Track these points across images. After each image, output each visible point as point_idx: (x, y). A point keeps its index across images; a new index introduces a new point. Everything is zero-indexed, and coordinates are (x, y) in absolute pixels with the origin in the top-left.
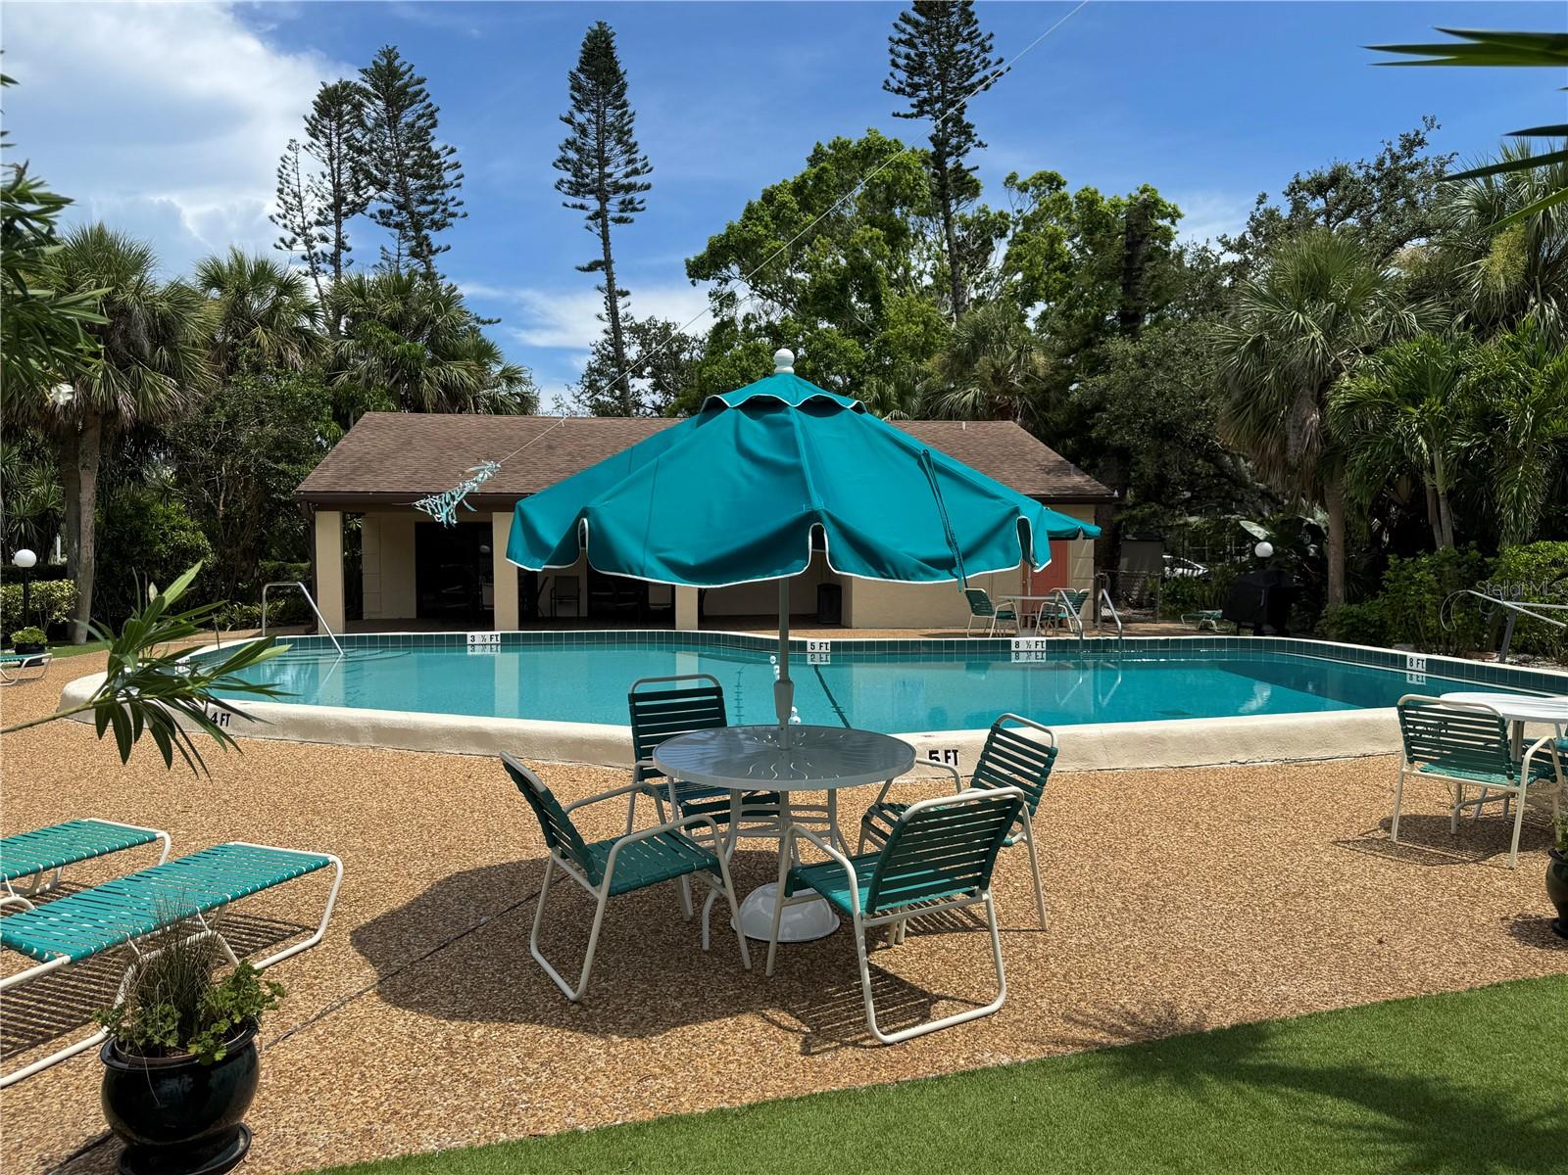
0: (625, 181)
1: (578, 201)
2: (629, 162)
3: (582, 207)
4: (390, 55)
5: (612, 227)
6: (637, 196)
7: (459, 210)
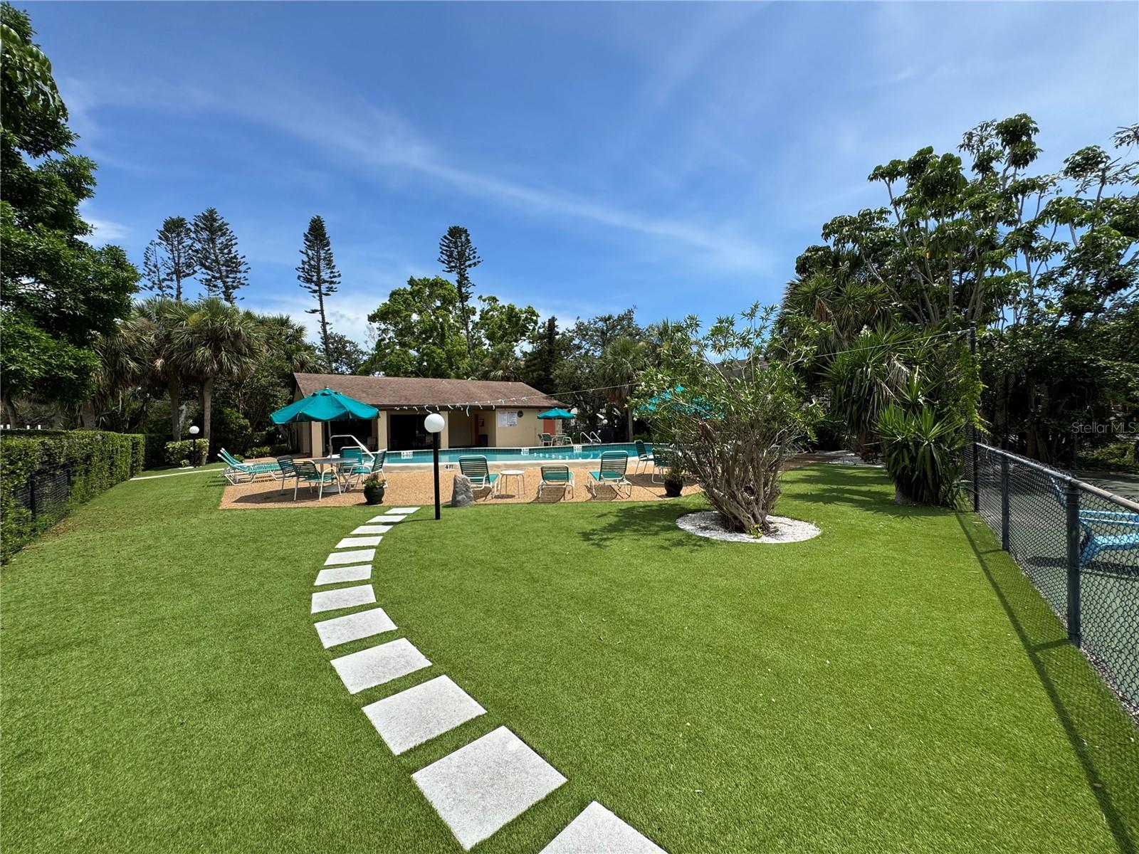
0: (329, 280)
1: (308, 285)
2: (332, 272)
3: (309, 288)
4: (212, 212)
5: (324, 297)
6: (334, 286)
7: (246, 282)
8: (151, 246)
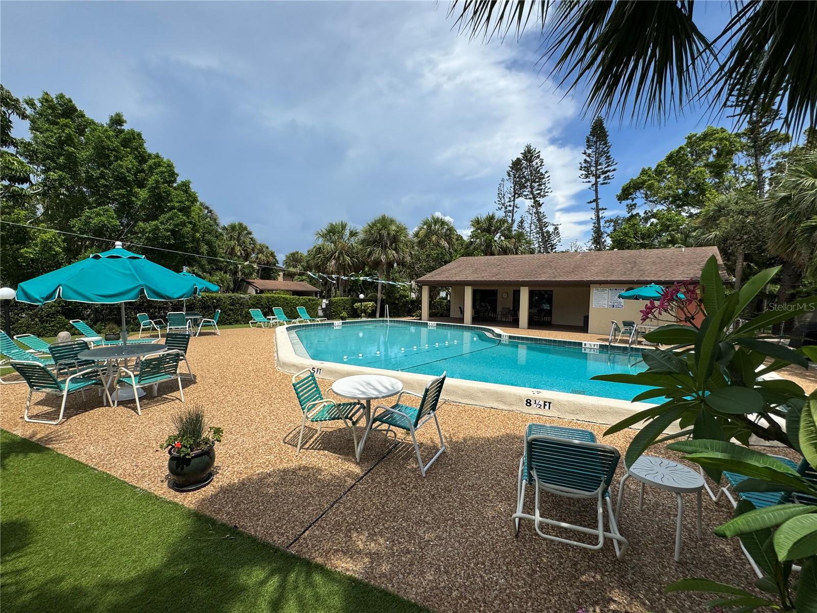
0: (606, 170)
1: (587, 180)
2: (607, 163)
6: (611, 174)
8: (502, 183)
